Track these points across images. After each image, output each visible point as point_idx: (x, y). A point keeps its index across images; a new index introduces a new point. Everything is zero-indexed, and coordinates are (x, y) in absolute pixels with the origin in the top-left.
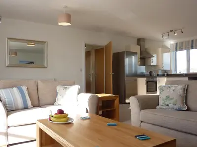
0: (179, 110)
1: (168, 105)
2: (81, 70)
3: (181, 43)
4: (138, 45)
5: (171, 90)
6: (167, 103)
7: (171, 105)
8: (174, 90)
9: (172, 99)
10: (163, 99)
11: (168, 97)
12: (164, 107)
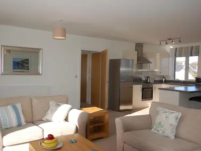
2: (76, 77)
3: (181, 49)
4: (136, 50)
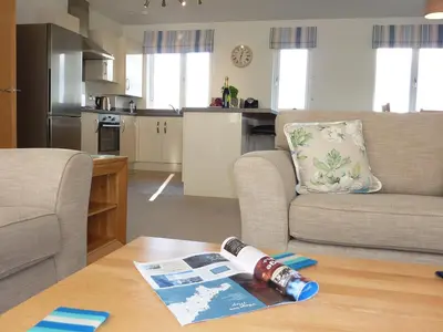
0: (363, 191)
1: (338, 181)
4: (72, 15)
5: (334, 135)
6: (336, 174)
7: (345, 180)
8: (341, 135)
9: (347, 161)
10: (317, 164)
11: (334, 156)
12: (324, 188)
